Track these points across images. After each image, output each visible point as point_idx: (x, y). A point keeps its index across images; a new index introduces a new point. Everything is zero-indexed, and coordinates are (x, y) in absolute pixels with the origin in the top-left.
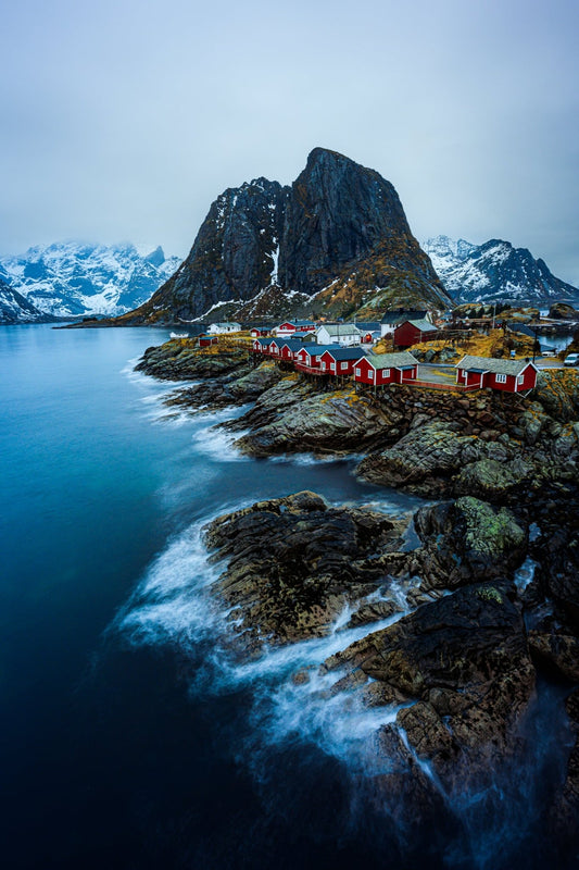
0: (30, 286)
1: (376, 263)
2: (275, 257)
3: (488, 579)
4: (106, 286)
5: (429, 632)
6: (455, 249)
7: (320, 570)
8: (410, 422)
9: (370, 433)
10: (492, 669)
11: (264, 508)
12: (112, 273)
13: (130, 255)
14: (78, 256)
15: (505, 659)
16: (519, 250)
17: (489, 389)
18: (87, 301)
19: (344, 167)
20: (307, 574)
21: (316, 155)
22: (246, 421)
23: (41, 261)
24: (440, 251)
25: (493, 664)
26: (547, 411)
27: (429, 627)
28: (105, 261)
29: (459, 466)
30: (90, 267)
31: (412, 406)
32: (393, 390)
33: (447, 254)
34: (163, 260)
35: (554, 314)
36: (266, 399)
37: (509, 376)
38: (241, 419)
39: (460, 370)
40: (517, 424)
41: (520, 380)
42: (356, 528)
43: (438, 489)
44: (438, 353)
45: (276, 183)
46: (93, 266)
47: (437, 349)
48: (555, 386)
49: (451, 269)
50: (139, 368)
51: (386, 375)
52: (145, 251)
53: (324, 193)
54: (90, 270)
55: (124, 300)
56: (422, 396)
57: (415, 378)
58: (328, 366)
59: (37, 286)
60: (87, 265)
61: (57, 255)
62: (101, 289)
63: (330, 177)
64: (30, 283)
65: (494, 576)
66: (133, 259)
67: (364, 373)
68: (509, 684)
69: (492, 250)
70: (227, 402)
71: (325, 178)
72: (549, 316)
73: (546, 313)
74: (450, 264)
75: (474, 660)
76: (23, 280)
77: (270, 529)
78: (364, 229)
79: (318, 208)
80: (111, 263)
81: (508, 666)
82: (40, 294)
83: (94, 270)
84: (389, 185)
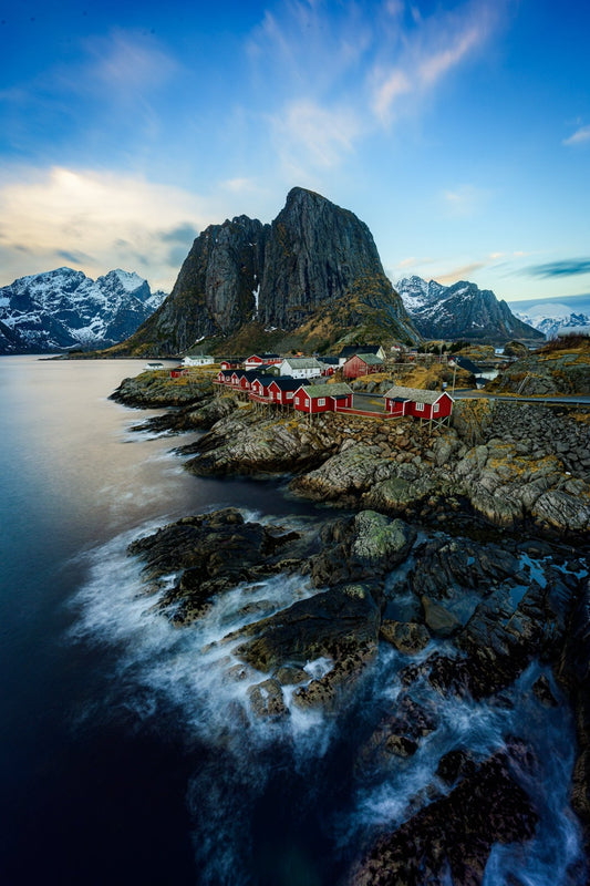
0: (17, 318)
1: (351, 301)
2: (256, 294)
3: (363, 579)
4: (93, 319)
5: (294, 623)
6: (426, 289)
7: (219, 575)
8: (339, 446)
9: (303, 456)
10: (341, 651)
11: (188, 523)
12: (99, 306)
13: (117, 289)
14: (64, 289)
15: (354, 643)
16: (484, 291)
17: (411, 417)
18: (74, 333)
19: (321, 208)
20: (208, 578)
21: (296, 195)
22: (199, 447)
23: (27, 292)
24: (413, 291)
25: (342, 647)
26: (460, 437)
27: (294, 619)
28: (92, 295)
29: (371, 484)
30: (77, 300)
31: (342, 432)
32: (327, 417)
33: (419, 294)
34: (149, 295)
35: (508, 353)
36: (220, 428)
37: (426, 404)
38: (194, 444)
39: (388, 399)
40: (431, 448)
41: (435, 408)
42: (264, 539)
43: (350, 505)
44: (378, 385)
45: (257, 221)
46: (81, 299)
47: (377, 381)
48: (468, 414)
49: (422, 309)
50: (113, 397)
51: (322, 403)
52: (130, 286)
53: (302, 231)
54: (77, 303)
55: (111, 332)
56: (351, 422)
57: (349, 406)
58: (275, 396)
59: (24, 317)
60: (74, 298)
61: (43, 287)
62: (88, 323)
63: (308, 217)
64: (17, 315)
65: (369, 576)
66: (120, 293)
67: (302, 402)
68: (350, 663)
69: (461, 292)
70: (185, 428)
71: (304, 217)
72: (504, 354)
73: (501, 351)
74: (422, 304)
75: (326, 645)
76: (10, 312)
77: (184, 541)
78: (339, 268)
79: (297, 246)
80: (97, 295)
81: (354, 649)
82: (28, 325)
83: (81, 303)
84: (364, 227)
